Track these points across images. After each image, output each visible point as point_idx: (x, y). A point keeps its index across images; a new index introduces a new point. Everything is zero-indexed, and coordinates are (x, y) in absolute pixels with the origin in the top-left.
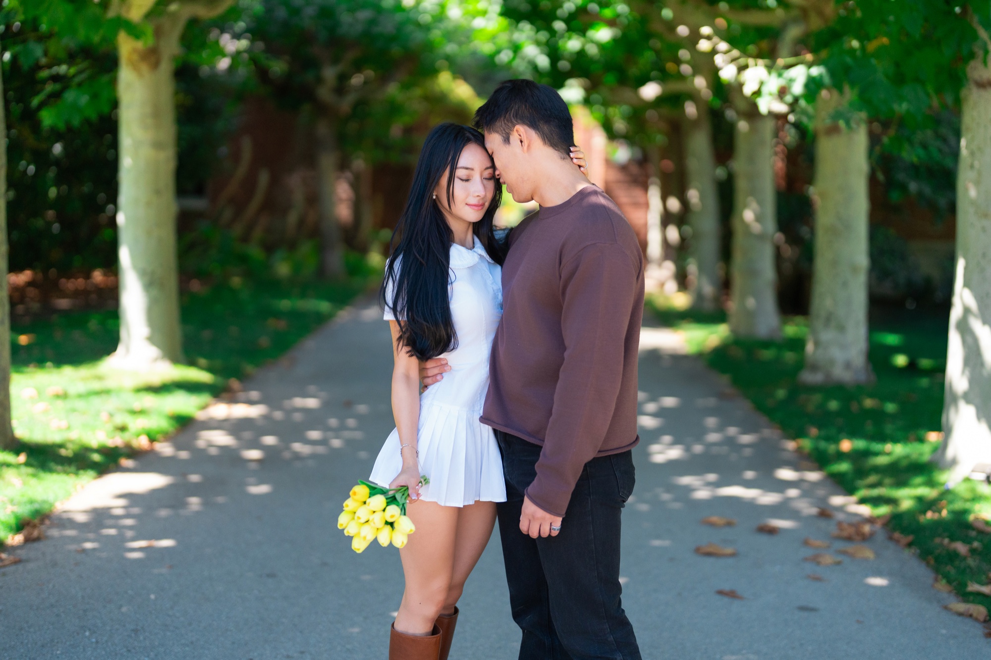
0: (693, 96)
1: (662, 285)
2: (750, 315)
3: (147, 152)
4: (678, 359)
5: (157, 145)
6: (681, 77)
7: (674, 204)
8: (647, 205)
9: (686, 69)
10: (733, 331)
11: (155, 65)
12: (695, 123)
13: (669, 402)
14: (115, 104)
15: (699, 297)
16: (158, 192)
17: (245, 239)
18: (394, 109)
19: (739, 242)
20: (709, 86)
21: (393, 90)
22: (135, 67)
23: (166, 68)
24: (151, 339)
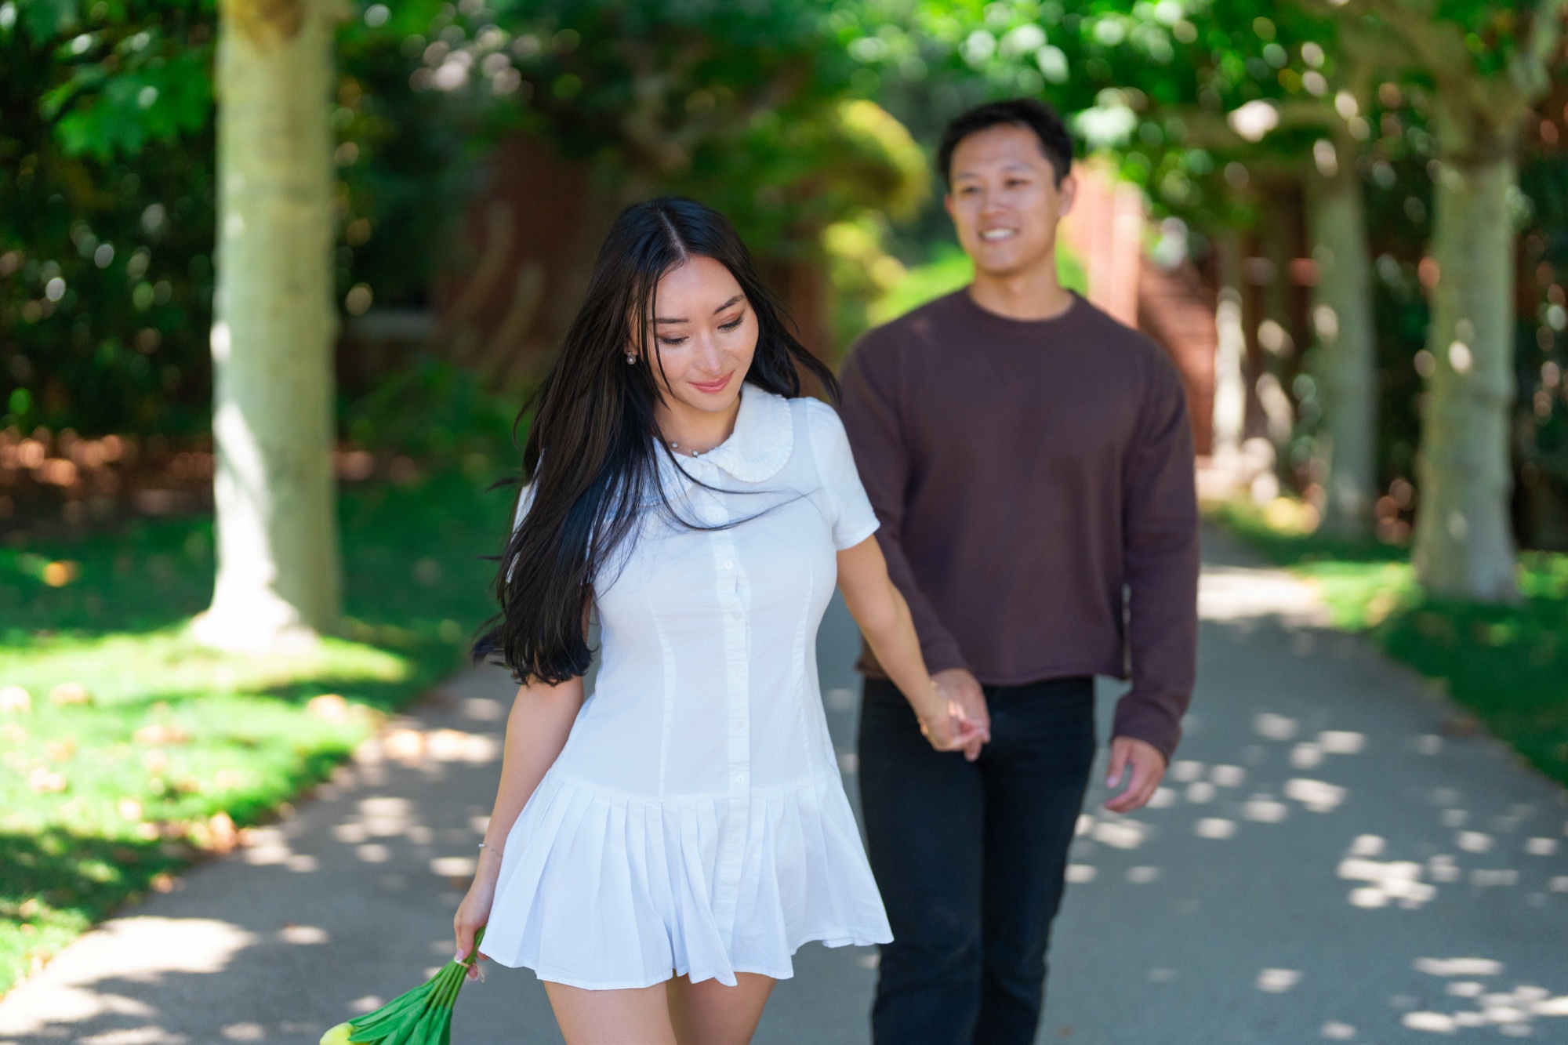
0: (1329, 131)
1: (1247, 486)
2: (1458, 552)
3: (272, 207)
4: (1326, 638)
5: (295, 193)
6: (1306, 96)
7: (1273, 335)
8: (1214, 339)
9: (1313, 81)
10: (1424, 582)
11: (292, 29)
12: (1331, 184)
13: (1342, 741)
14: (211, 111)
15: (1333, 512)
16: (294, 288)
17: (496, 386)
18: (765, 156)
19: (1435, 407)
20: (1361, 113)
21: (762, 122)
22: (251, 33)
23: (314, 37)
24: (278, 587)
